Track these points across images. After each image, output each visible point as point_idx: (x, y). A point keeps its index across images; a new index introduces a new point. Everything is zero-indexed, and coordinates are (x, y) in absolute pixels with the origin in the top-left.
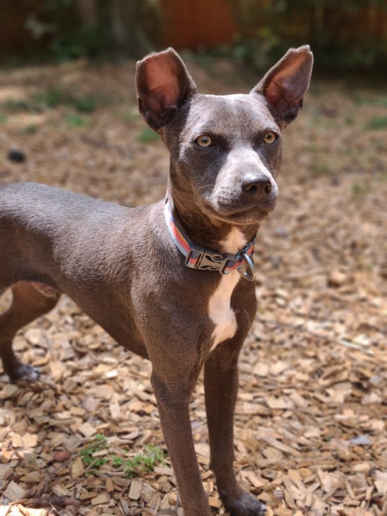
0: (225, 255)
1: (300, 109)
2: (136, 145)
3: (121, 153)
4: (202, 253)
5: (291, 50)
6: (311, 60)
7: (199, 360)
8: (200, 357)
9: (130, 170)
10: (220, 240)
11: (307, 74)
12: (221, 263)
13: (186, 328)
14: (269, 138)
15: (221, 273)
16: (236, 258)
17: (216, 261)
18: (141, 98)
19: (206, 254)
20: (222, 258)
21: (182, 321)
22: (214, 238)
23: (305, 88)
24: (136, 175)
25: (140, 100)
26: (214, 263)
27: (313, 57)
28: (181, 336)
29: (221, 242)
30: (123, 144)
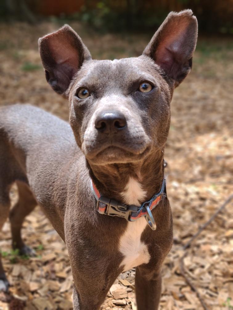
0: (129, 207)
1: (190, 68)
2: (21, 73)
3: (11, 77)
4: (108, 204)
5: (171, 14)
6: (195, 23)
7: (106, 285)
8: (107, 283)
9: (17, 87)
10: (121, 192)
11: (193, 36)
12: (125, 213)
13: (95, 260)
14: (145, 88)
15: (127, 220)
16: (138, 210)
17: (121, 212)
18: (47, 70)
19: (110, 205)
20: (126, 209)
21: (92, 255)
22: (116, 190)
23: (192, 49)
24: (21, 90)
25: (46, 71)
26: (120, 213)
27: (197, 20)
28: (90, 266)
29: (122, 194)
30: (13, 72)
